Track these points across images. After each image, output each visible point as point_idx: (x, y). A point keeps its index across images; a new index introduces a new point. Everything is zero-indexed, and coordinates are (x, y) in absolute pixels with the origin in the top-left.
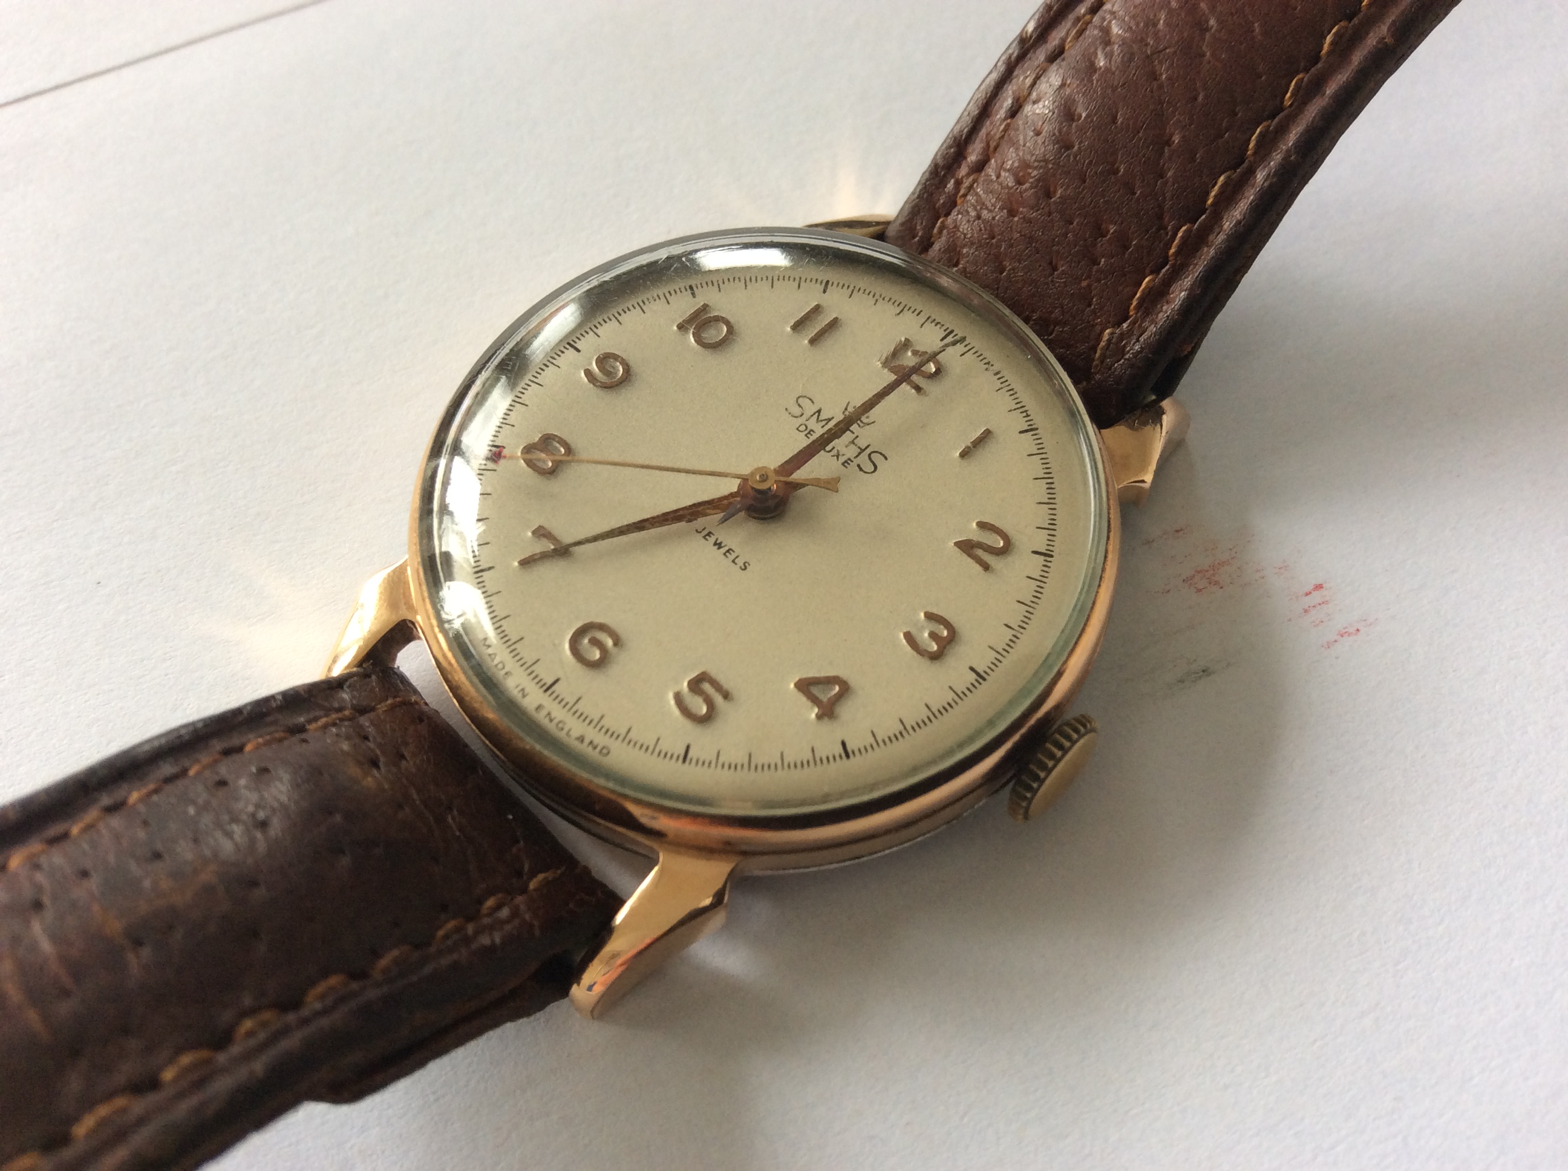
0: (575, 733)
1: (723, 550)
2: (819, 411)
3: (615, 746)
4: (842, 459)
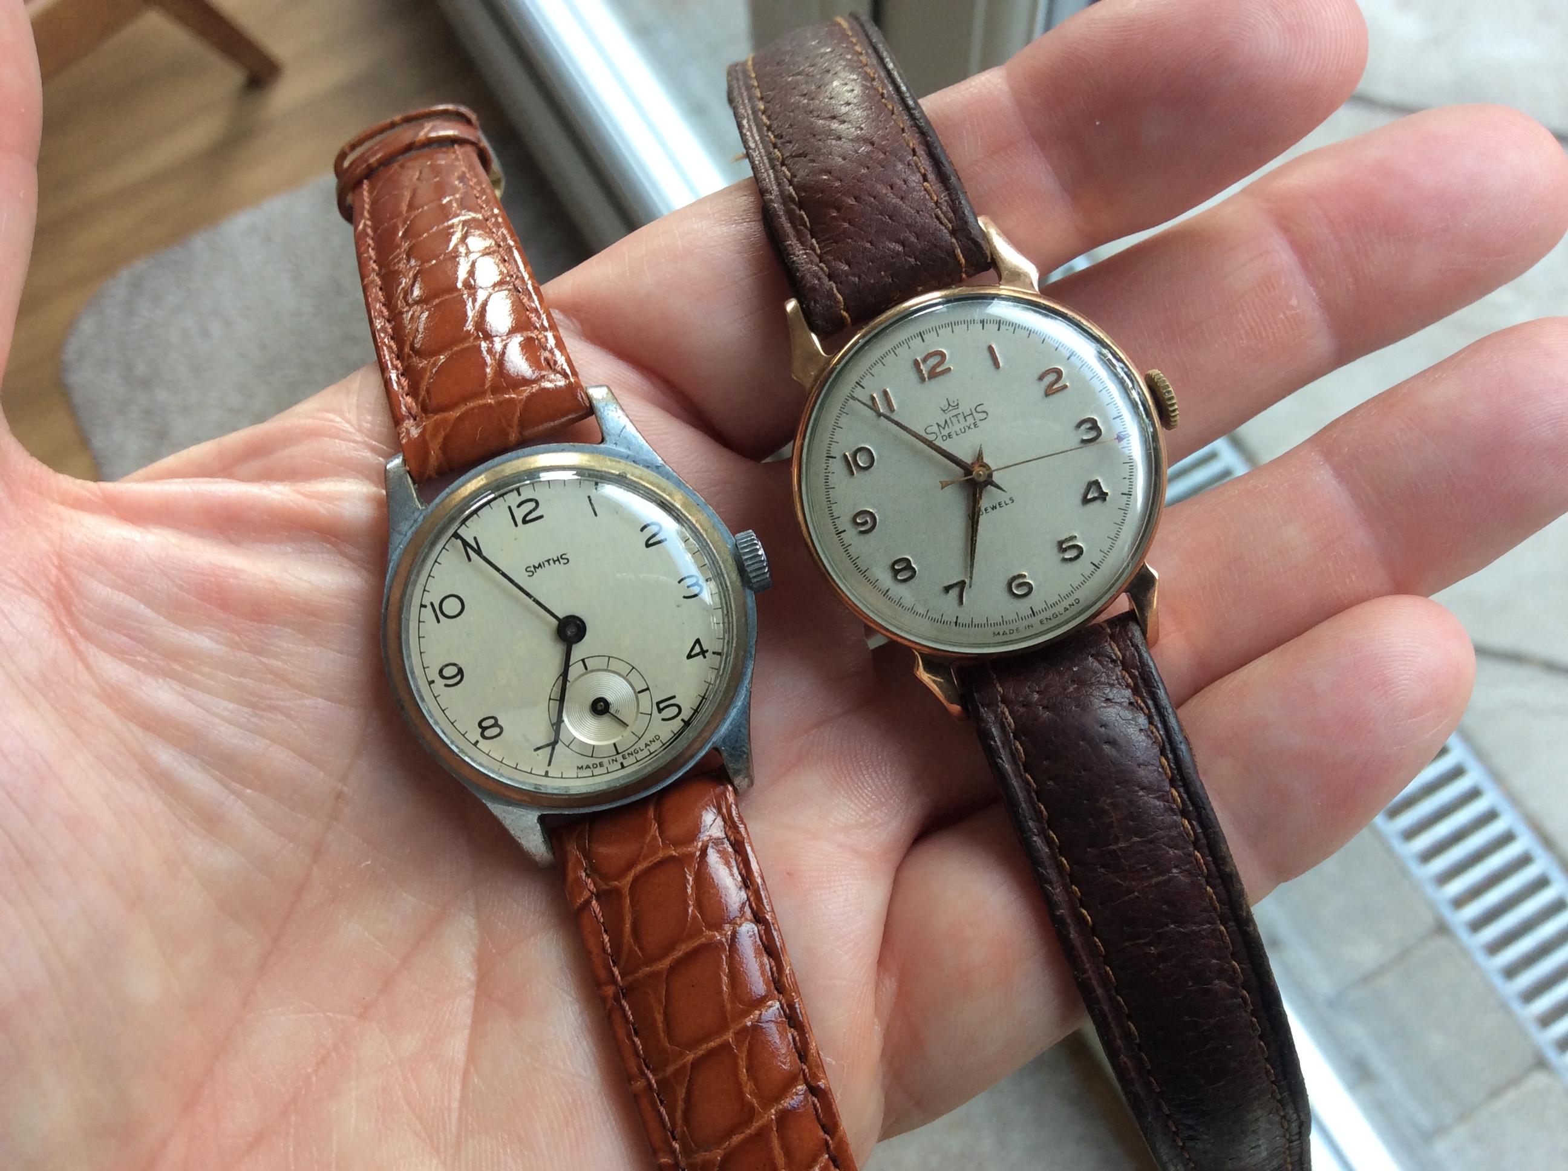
0: (1062, 611)
1: (998, 506)
2: (938, 425)
3: (1076, 595)
4: (972, 426)
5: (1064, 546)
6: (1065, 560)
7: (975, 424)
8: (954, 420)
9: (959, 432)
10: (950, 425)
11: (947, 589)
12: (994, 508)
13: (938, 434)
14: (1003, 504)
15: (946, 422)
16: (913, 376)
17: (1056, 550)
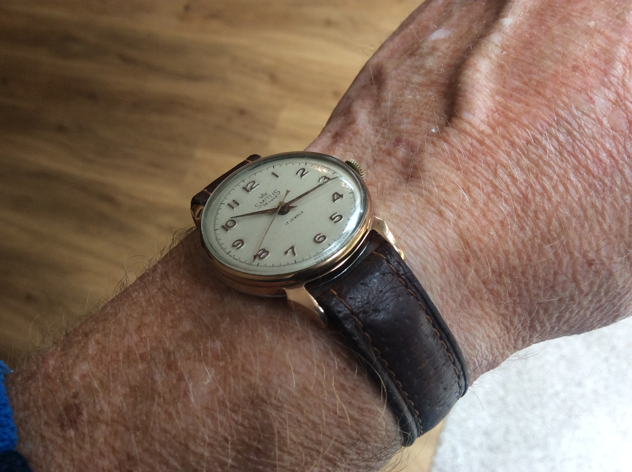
1: (297, 216)
2: (260, 203)
4: (275, 197)
5: (333, 217)
6: (335, 222)
7: (276, 197)
8: (267, 199)
9: (270, 201)
10: (266, 201)
11: (286, 253)
12: (295, 218)
13: (261, 204)
14: (299, 215)
15: (263, 200)
16: (244, 192)
17: (330, 221)
